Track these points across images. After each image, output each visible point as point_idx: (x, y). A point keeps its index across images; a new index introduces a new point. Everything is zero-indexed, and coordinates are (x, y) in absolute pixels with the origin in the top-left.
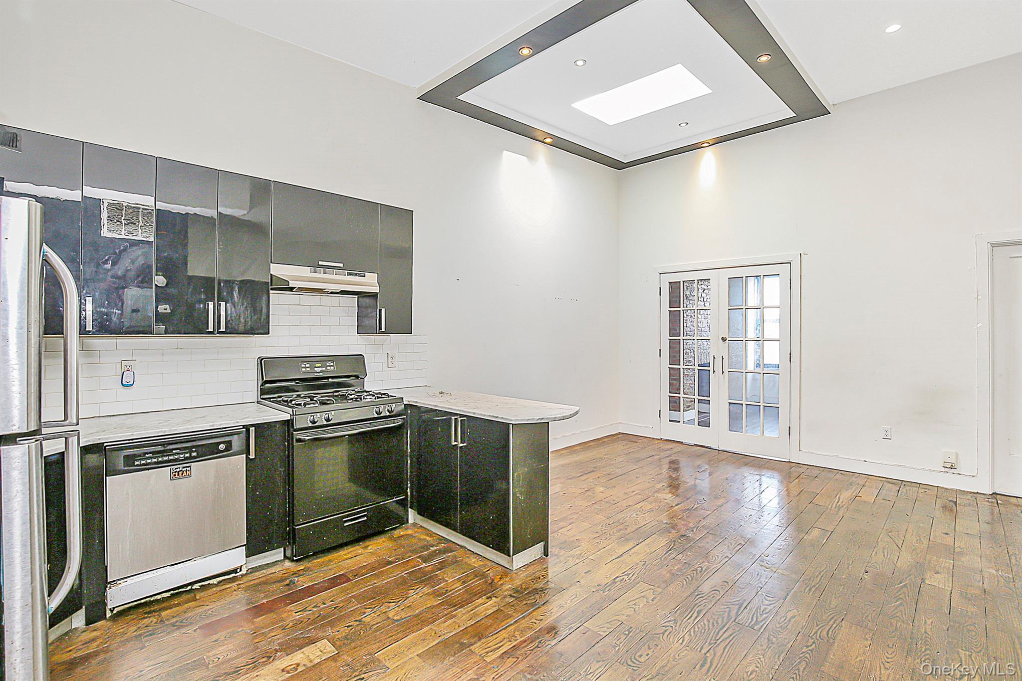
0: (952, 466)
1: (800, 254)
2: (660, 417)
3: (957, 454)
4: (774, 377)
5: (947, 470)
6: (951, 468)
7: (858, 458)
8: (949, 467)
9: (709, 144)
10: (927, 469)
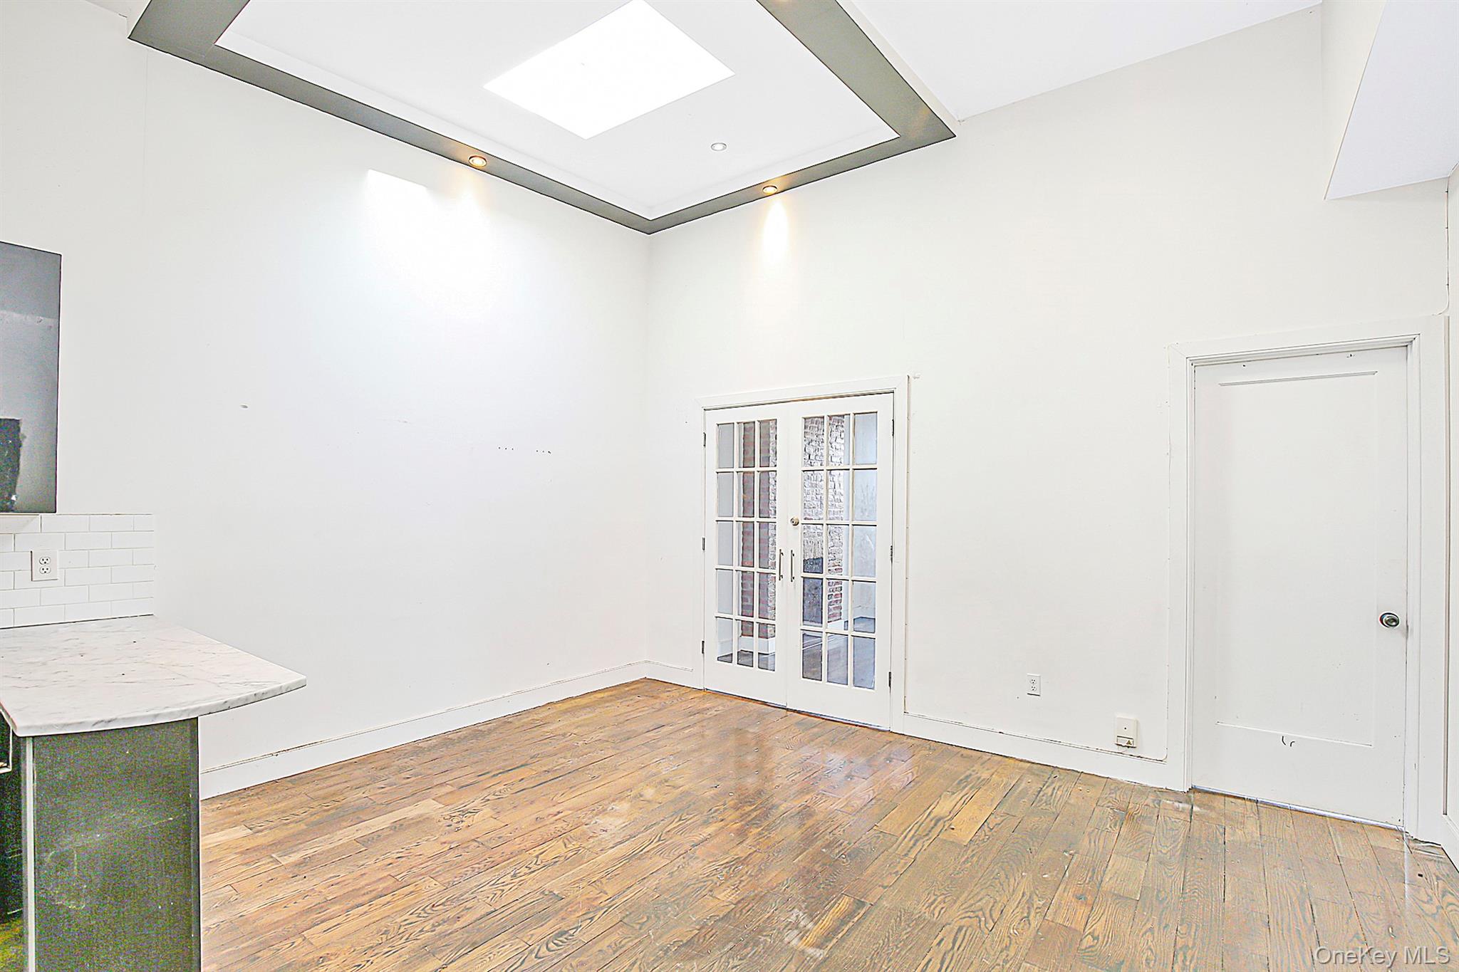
0: (1129, 743)
1: (909, 377)
2: (703, 653)
3: (1137, 722)
4: (869, 587)
5: (1121, 750)
6: (1128, 747)
7: (991, 728)
8: (1125, 744)
9: (776, 190)
10: (1093, 747)
